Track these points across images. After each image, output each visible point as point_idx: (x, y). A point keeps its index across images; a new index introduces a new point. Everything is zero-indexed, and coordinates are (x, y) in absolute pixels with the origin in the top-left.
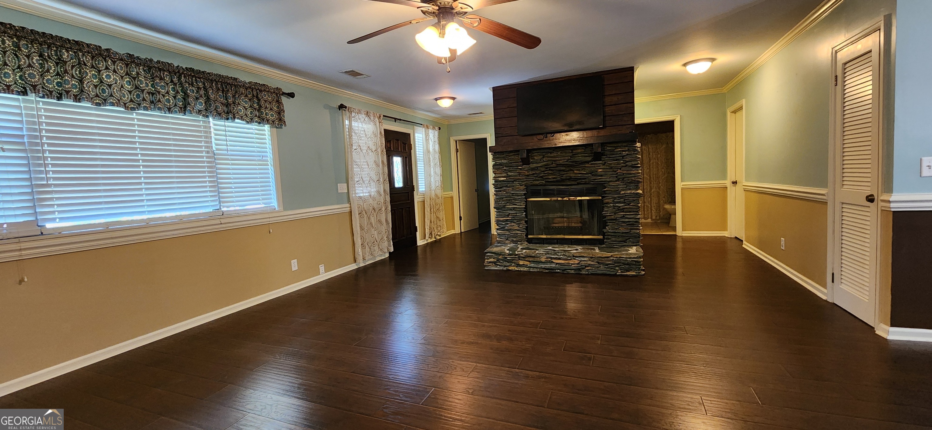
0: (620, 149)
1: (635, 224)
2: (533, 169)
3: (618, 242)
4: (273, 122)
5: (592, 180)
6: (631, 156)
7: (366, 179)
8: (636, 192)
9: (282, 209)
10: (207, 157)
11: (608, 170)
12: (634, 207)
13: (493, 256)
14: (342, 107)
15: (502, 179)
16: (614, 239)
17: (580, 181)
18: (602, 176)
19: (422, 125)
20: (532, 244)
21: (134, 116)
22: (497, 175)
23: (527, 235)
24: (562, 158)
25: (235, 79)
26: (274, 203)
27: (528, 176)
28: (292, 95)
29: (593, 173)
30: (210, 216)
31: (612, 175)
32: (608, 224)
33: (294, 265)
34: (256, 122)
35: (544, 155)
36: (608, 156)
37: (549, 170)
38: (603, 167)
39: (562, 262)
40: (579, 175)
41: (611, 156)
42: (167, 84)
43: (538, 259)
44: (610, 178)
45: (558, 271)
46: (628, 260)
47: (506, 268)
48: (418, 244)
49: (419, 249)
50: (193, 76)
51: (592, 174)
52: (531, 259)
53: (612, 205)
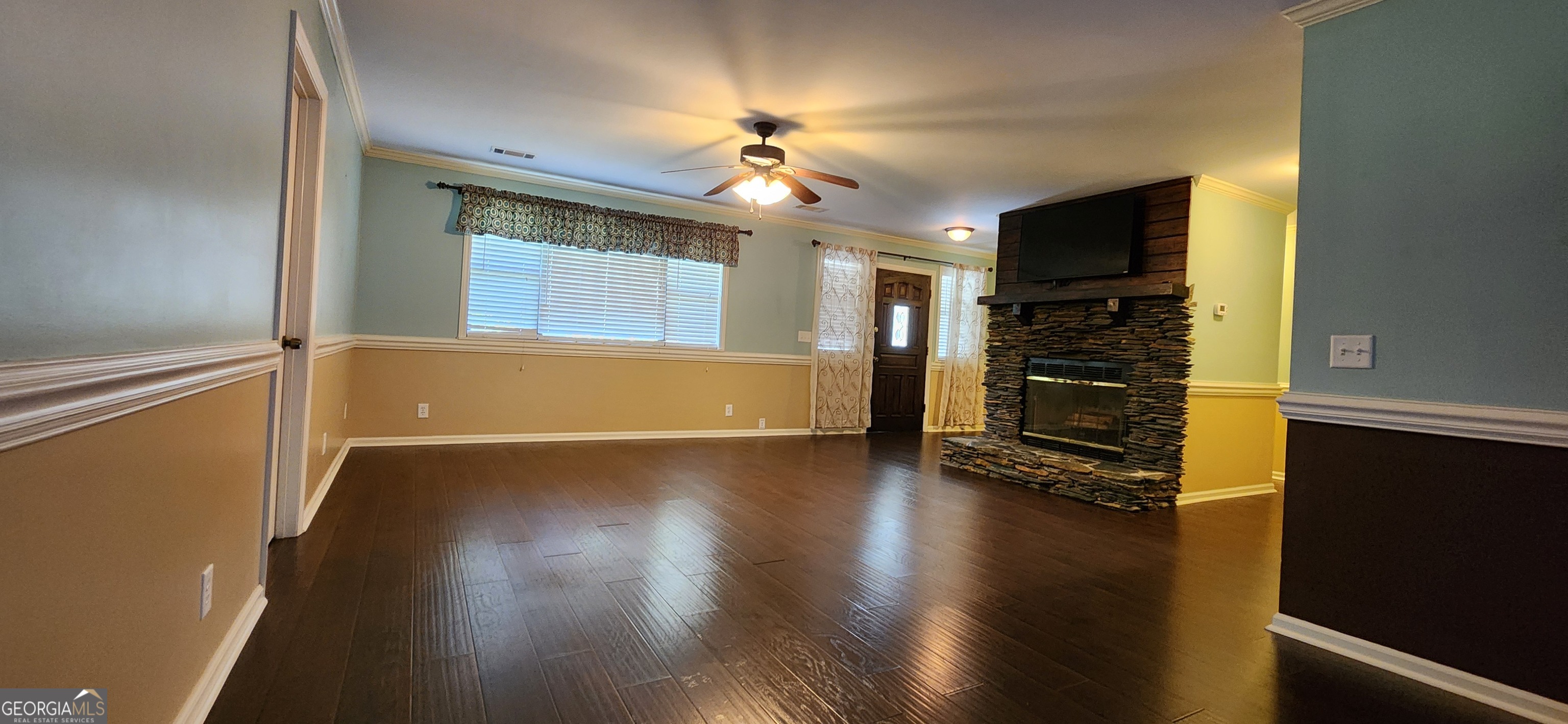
0: (1156, 310)
1: (1170, 436)
2: (1033, 333)
3: (1141, 462)
4: (723, 260)
5: (1112, 356)
6: (1172, 322)
7: (839, 329)
8: (1174, 382)
9: (723, 349)
10: (660, 292)
11: (1136, 342)
12: (1170, 407)
13: (950, 446)
14: (815, 243)
15: (997, 344)
16: (1136, 456)
17: (1093, 356)
18: (1125, 350)
19: (953, 264)
20: (1027, 445)
21: (608, 256)
22: (992, 338)
23: (1021, 431)
24: (1073, 319)
25: (691, 221)
26: (717, 343)
27: (1028, 341)
28: (749, 233)
29: (1115, 345)
30: (654, 346)
31: (1140, 351)
32: (1133, 430)
33: (729, 410)
34: (705, 260)
35: (1049, 313)
36: (1137, 319)
37: (1056, 336)
38: (1130, 336)
39: (1027, 469)
40: (1094, 347)
41: (1141, 320)
42: (632, 229)
43: (998, 461)
44: (1137, 355)
45: (1021, 482)
46: (1113, 483)
47: (963, 466)
48: (924, 430)
49: (924, 436)
50: (653, 222)
51: (1113, 346)
52: (991, 459)
53: (1135, 398)
